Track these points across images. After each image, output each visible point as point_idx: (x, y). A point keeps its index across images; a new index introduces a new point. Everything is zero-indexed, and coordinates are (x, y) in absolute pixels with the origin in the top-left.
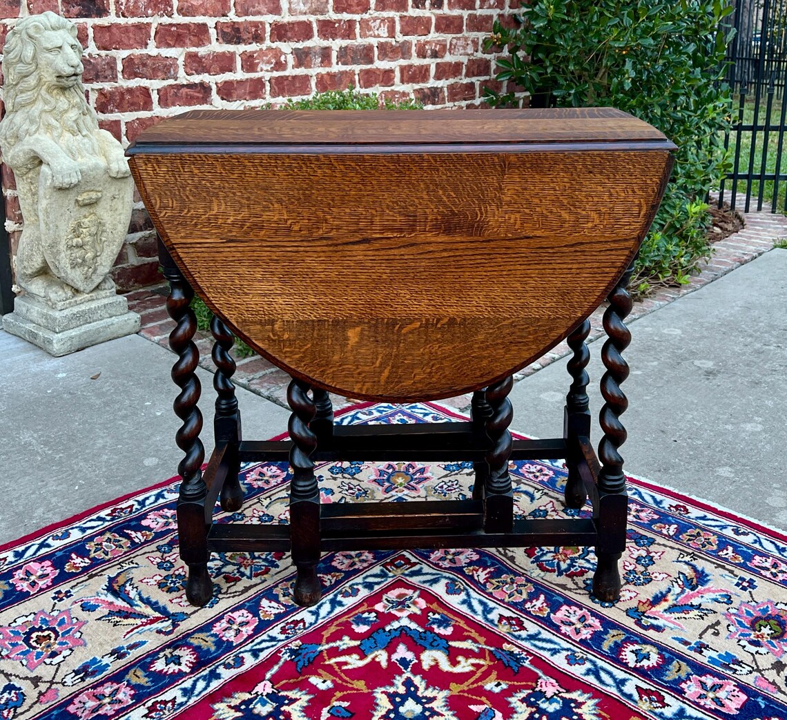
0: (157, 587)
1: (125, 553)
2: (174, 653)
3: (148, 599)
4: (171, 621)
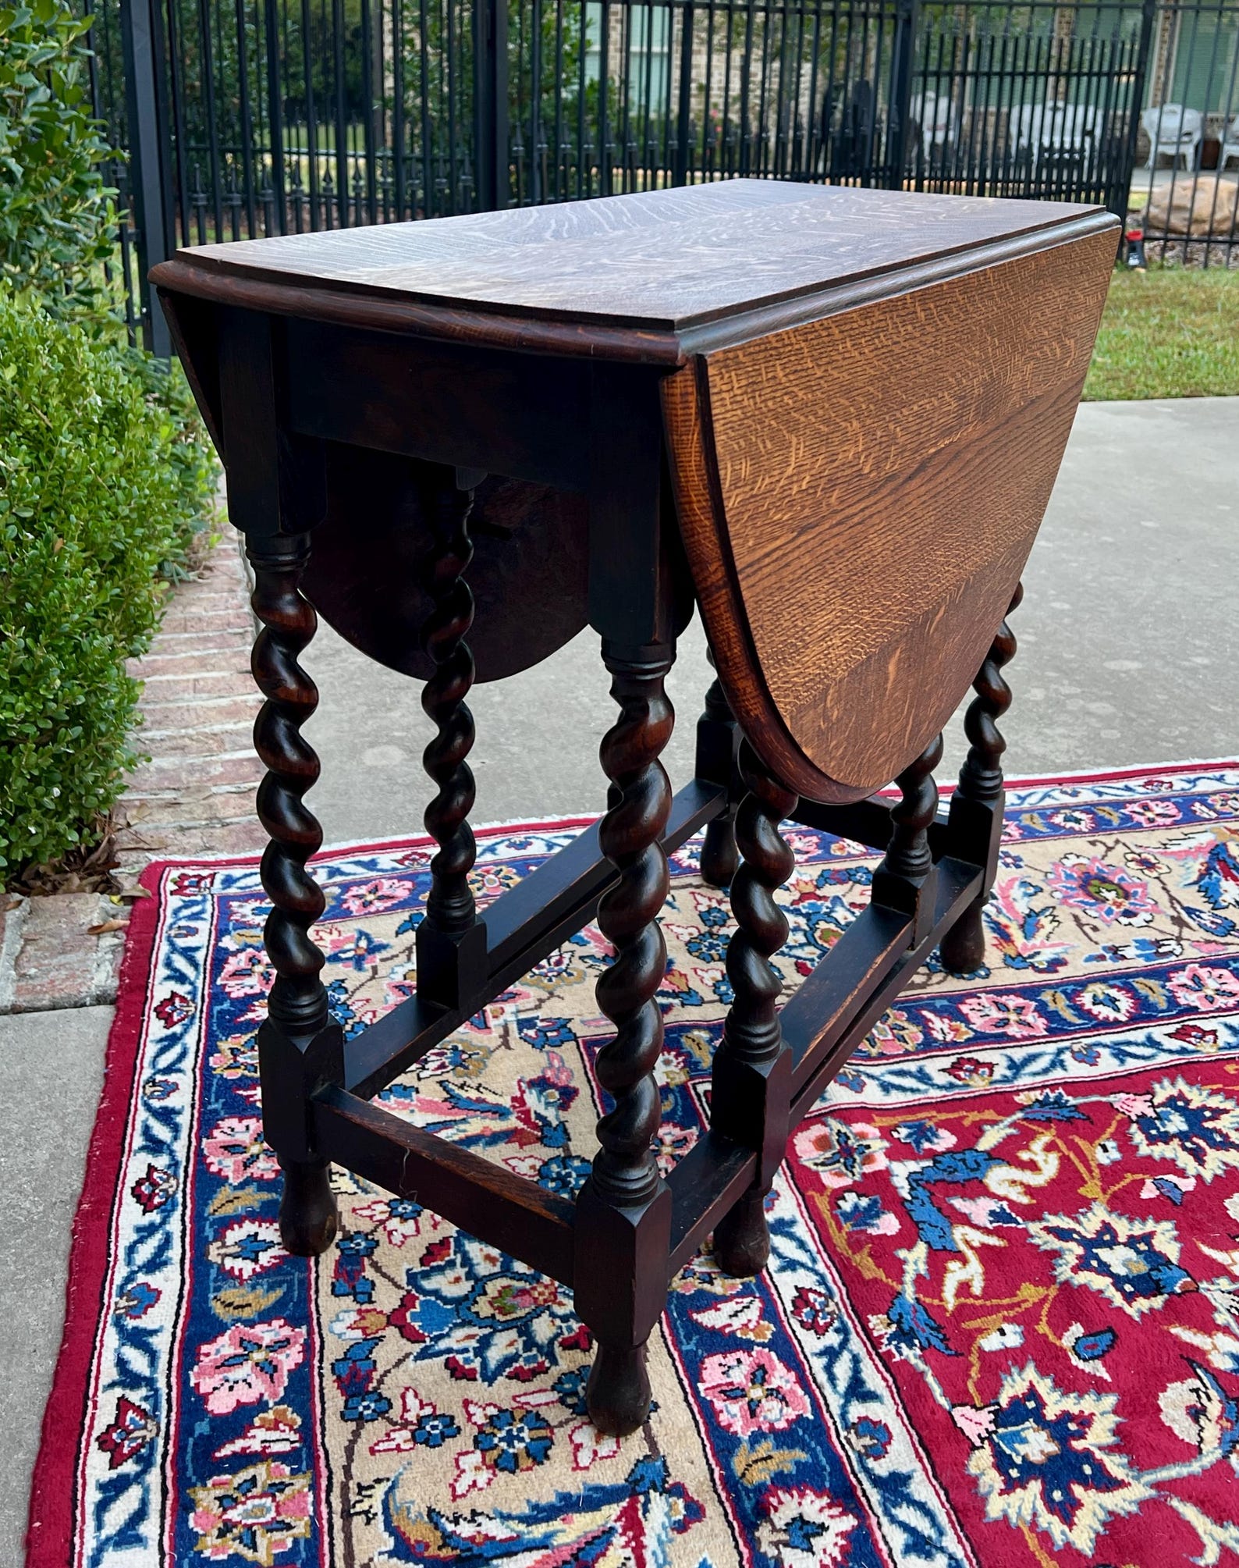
0: (503, 1476)
1: (314, 1487)
2: (780, 1524)
3: (535, 1507)
4: (653, 1494)
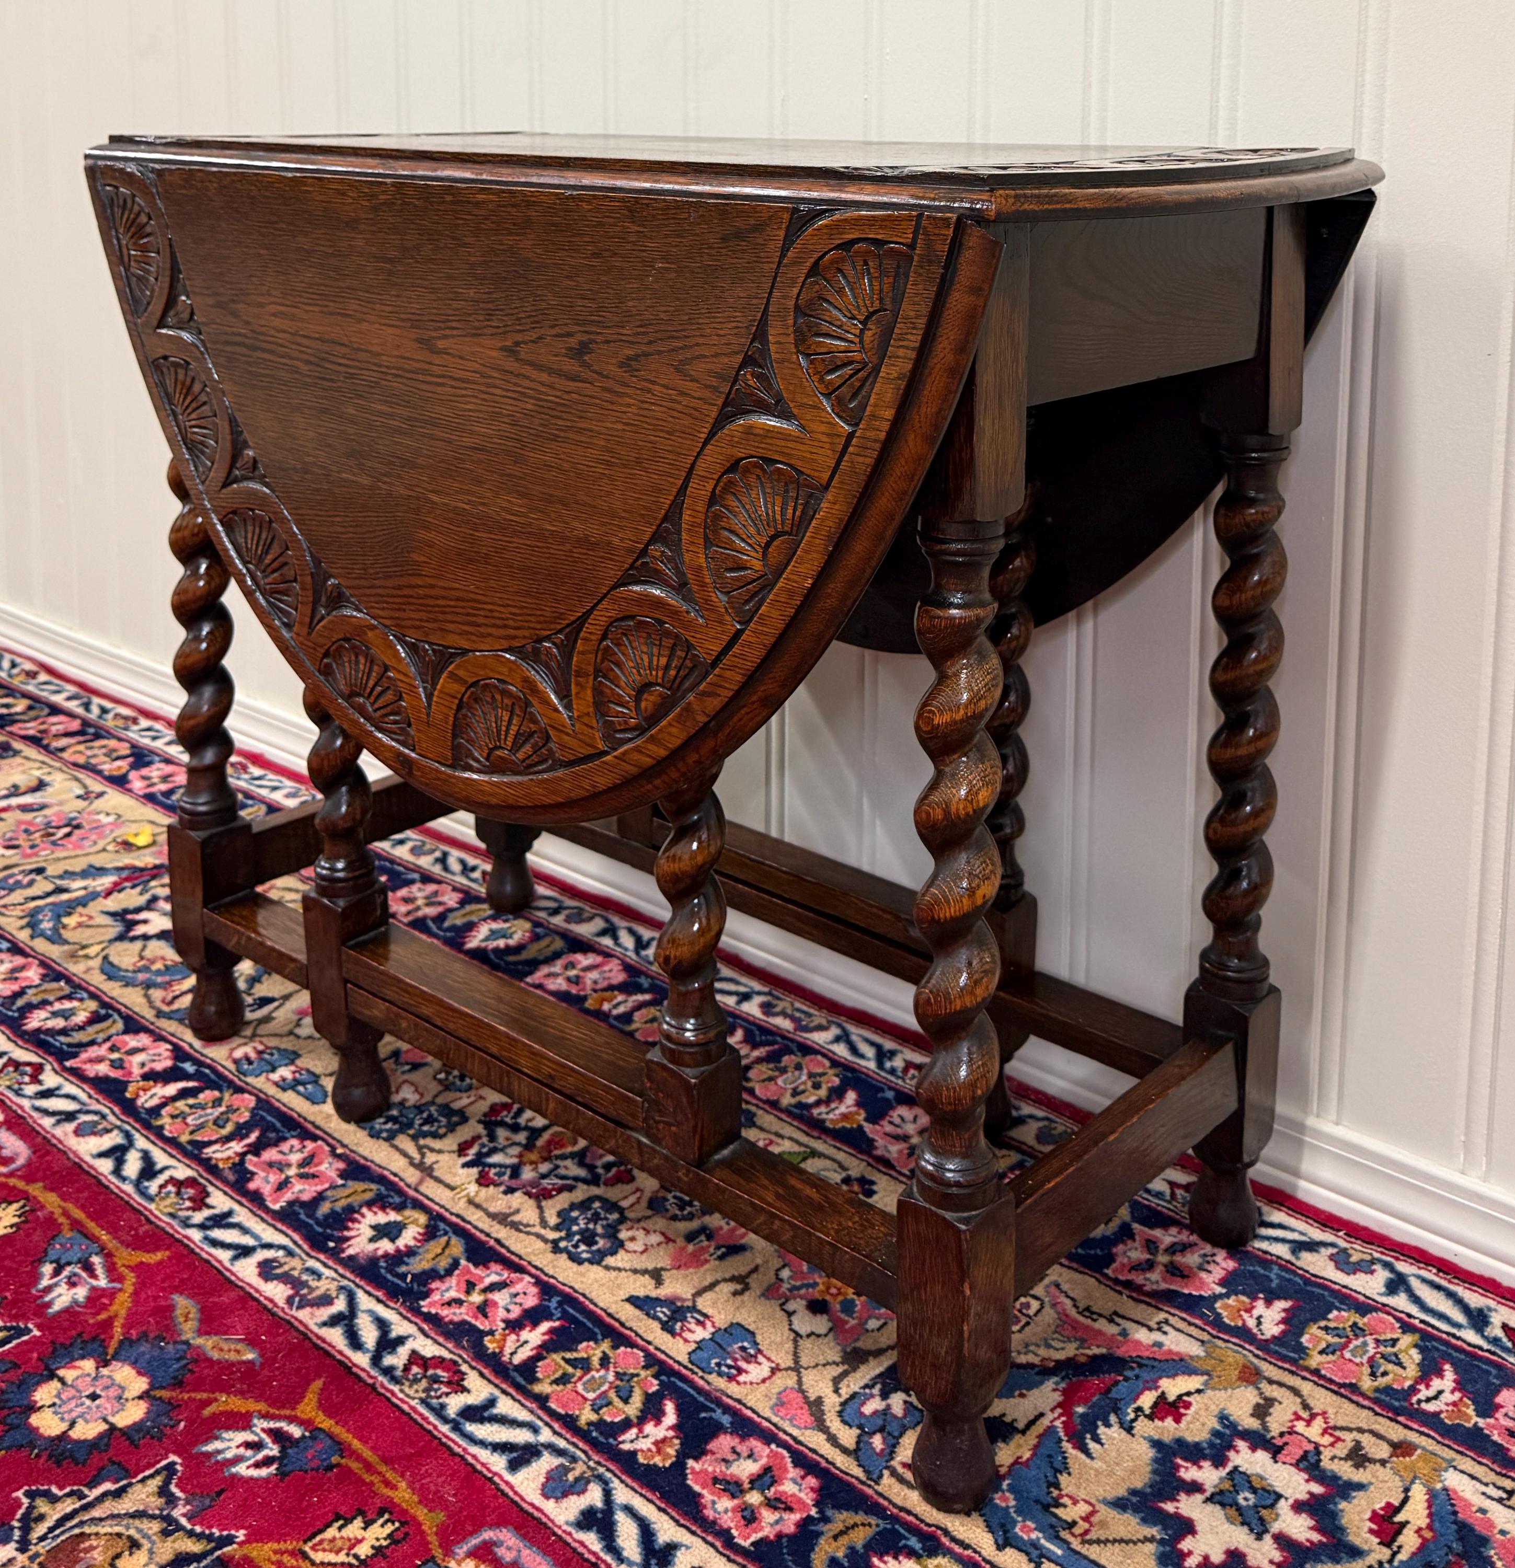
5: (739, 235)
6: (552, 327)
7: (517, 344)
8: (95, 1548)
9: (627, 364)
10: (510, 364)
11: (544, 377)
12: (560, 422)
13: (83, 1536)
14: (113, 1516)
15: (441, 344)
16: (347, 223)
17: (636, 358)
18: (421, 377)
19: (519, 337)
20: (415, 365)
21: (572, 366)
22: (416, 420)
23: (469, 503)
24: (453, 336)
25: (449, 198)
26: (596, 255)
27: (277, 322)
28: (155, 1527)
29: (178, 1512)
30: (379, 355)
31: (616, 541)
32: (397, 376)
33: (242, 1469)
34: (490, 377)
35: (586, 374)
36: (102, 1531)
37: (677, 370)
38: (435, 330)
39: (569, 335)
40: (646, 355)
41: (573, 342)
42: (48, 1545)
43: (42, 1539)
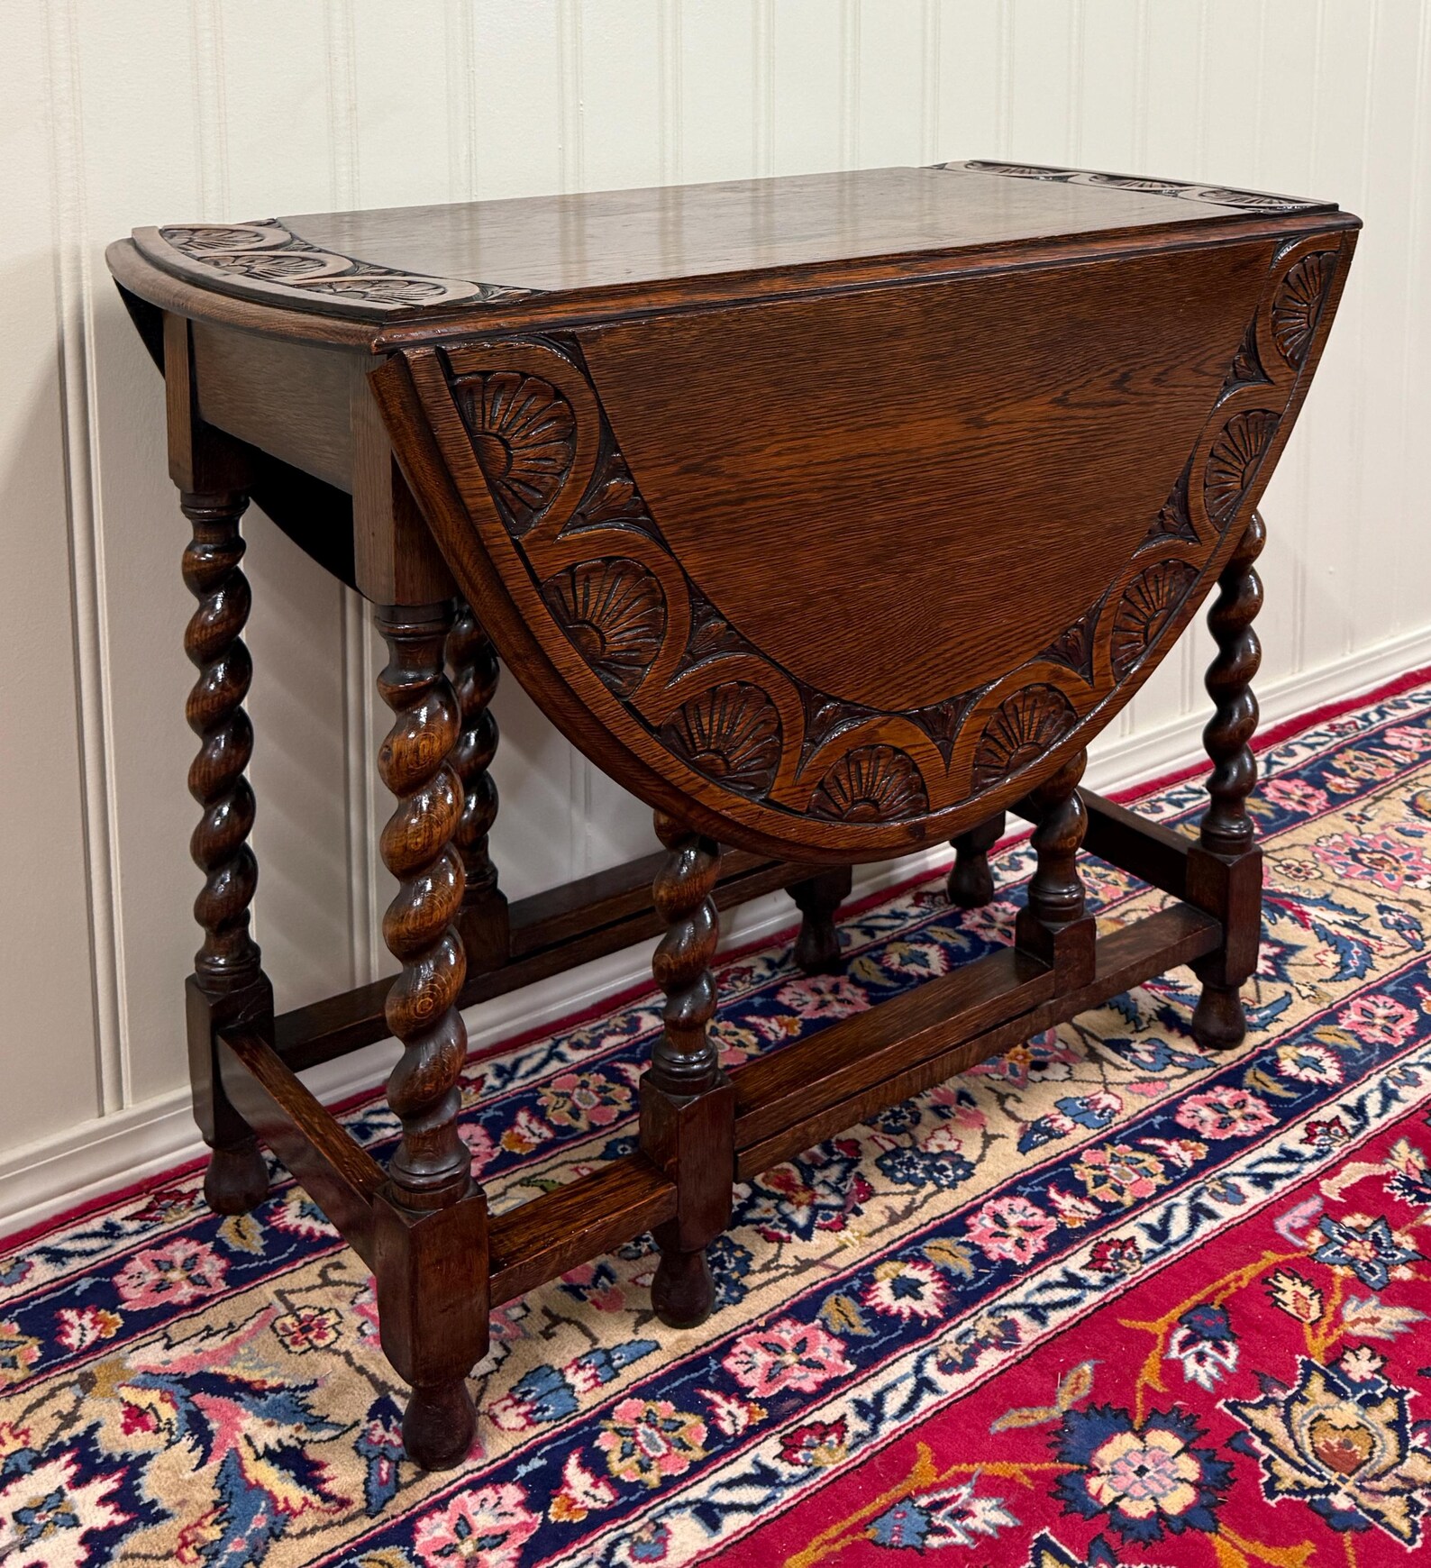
5: (1243, 266)
6: (1099, 370)
7: (1066, 393)
8: (1327, 1443)
9: (1156, 381)
10: (1059, 412)
11: (1089, 412)
12: (1099, 444)
13: (1316, 1452)
14: (1292, 1435)
15: (989, 418)
16: (890, 334)
17: (1164, 373)
18: (965, 455)
19: (1067, 387)
20: (959, 445)
21: (1112, 396)
22: (957, 496)
23: (1010, 547)
24: (1003, 406)
25: (1010, 286)
26: (1140, 304)
27: (782, 461)
28: (1298, 1410)
29: (1282, 1396)
30: (920, 449)
31: (1139, 517)
32: (937, 463)
33: (1230, 1362)
34: (1039, 429)
35: (1125, 397)
36: (1307, 1441)
37: (1194, 370)
38: (985, 406)
39: (1114, 371)
40: (1172, 367)
41: (1116, 376)
42: (1327, 1473)
43: (1322, 1478)
